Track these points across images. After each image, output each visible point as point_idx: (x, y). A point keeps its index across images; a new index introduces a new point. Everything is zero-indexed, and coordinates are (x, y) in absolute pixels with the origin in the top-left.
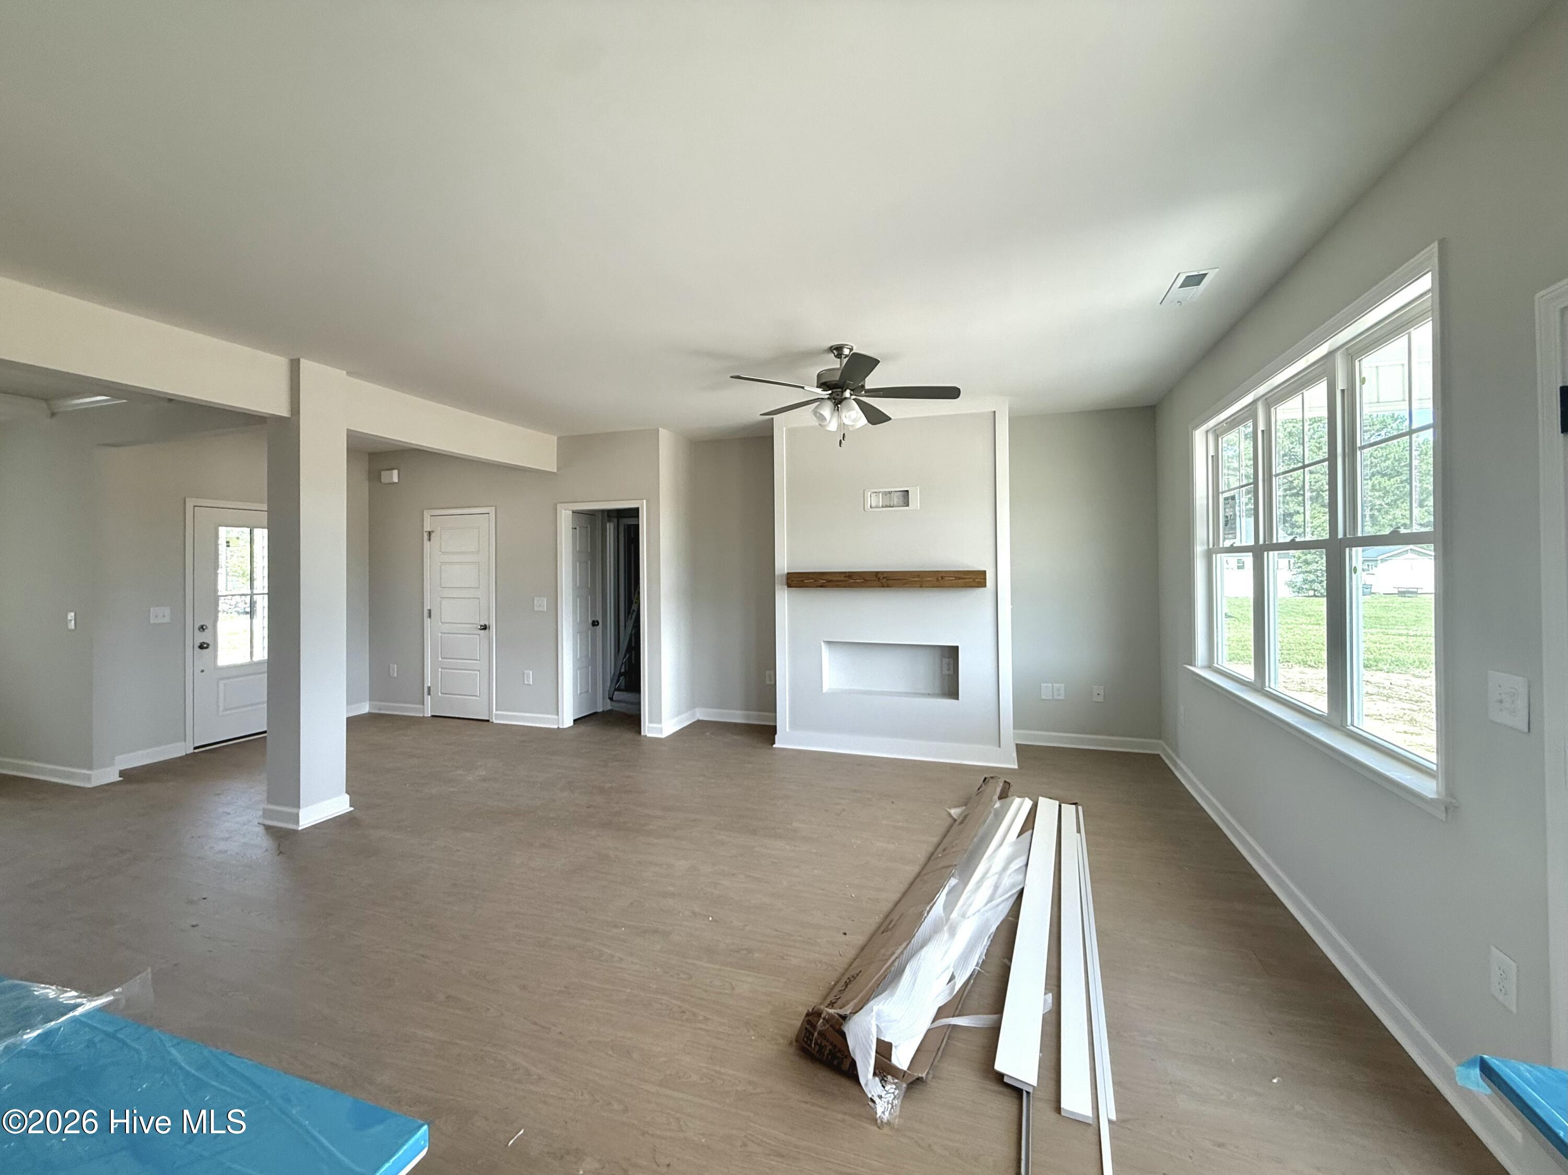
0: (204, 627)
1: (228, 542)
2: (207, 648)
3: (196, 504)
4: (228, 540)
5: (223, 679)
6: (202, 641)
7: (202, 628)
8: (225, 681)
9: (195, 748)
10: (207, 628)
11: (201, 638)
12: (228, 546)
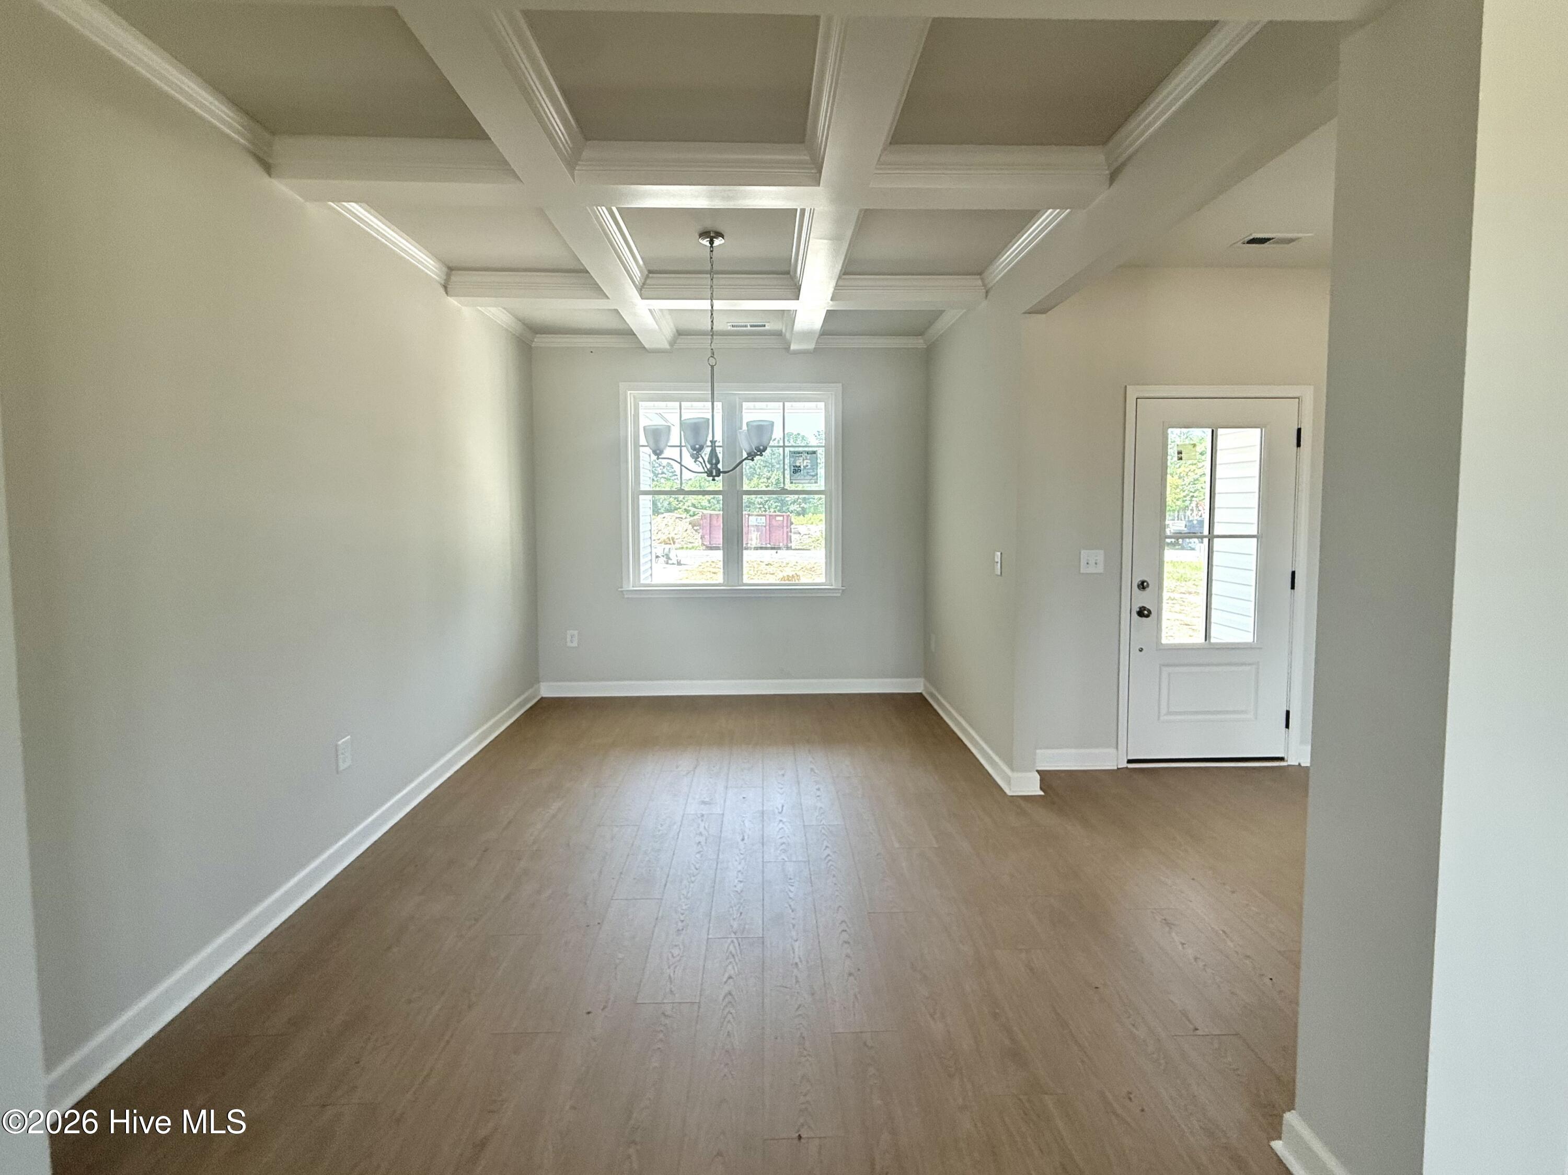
0: (1145, 584)
1: (1180, 453)
2: (1147, 616)
3: (1141, 395)
4: (1180, 449)
5: (1168, 665)
6: (1141, 605)
7: (1143, 586)
8: (1171, 669)
9: (1129, 761)
10: (1148, 585)
11: (1143, 598)
12: (1181, 459)
